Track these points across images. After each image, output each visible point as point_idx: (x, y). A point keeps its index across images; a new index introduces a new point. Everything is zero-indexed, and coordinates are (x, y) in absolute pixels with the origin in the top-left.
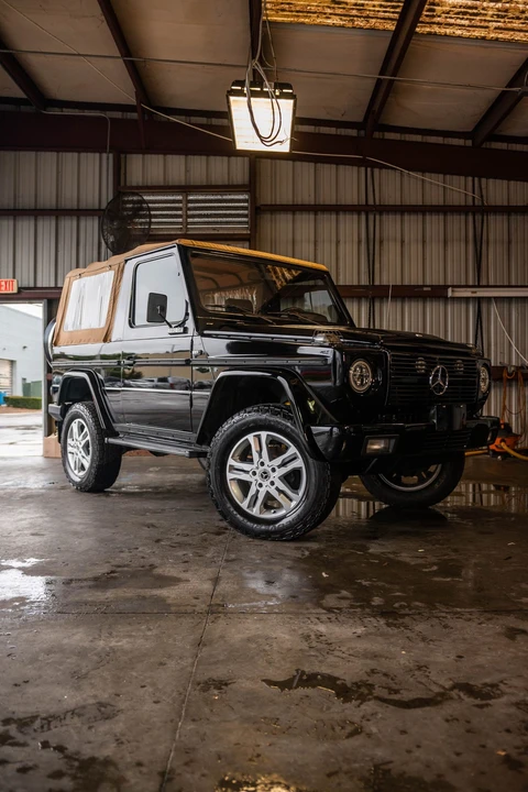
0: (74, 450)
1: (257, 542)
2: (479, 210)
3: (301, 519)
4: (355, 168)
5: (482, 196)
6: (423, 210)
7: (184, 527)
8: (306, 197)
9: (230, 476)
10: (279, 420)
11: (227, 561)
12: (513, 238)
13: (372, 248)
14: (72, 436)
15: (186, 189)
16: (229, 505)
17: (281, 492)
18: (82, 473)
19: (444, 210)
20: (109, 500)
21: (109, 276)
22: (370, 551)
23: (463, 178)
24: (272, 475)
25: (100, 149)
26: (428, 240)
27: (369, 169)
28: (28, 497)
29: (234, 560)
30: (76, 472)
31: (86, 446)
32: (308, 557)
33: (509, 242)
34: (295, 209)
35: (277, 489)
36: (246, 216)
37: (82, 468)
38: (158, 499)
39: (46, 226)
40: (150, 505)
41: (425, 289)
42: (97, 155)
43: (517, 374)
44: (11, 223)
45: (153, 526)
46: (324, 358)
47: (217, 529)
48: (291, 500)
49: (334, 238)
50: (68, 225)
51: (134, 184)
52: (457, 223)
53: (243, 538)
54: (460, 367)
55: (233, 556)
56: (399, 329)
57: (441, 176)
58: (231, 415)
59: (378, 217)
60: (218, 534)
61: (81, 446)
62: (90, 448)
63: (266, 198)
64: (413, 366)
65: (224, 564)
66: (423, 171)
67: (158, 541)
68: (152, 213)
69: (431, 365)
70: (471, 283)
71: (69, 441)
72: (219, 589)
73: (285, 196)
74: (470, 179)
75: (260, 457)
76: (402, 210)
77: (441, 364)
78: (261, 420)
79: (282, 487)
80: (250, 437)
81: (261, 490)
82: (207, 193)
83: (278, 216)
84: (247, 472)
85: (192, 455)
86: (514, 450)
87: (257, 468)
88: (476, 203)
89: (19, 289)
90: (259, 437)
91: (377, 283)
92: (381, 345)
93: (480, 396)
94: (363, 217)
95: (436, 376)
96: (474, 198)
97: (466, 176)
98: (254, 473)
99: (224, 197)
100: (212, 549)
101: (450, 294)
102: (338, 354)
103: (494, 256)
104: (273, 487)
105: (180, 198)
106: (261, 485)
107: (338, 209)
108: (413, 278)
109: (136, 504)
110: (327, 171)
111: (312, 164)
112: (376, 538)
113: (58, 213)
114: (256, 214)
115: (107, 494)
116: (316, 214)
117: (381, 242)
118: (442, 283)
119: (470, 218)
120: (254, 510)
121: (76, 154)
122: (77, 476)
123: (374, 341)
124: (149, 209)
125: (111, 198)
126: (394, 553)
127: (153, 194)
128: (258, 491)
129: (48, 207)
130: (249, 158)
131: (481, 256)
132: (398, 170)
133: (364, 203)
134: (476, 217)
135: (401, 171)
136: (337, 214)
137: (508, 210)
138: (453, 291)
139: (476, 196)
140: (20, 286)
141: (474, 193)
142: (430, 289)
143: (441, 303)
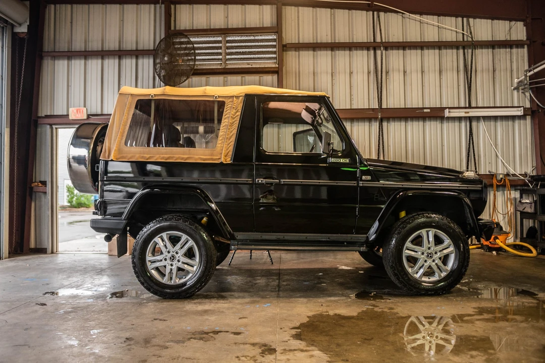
2: (468, 45)
4: (364, 13)
5: (471, 33)
6: (421, 46)
8: (325, 36)
12: (497, 67)
13: (379, 77)
15: (225, 31)
19: (440, 45)
23: (453, 19)
26: (426, 69)
27: (375, 13)
33: (494, 71)
34: (315, 47)
36: (274, 53)
39: (111, 64)
41: (425, 110)
42: (153, 6)
43: (504, 180)
44: (83, 62)
49: (348, 71)
50: (129, 63)
51: (182, 28)
52: (450, 56)
57: (436, 17)
59: (384, 52)
63: (290, 36)
66: (421, 14)
68: (197, 52)
70: (462, 105)
73: (307, 37)
74: (460, 19)
76: (404, 46)
82: (242, 35)
83: (301, 52)
86: (505, 244)
88: (465, 40)
89: (89, 116)
91: (384, 106)
94: (372, 52)
96: (463, 34)
97: (457, 16)
99: (256, 38)
101: (447, 113)
103: (481, 82)
105: (220, 39)
107: (350, 46)
108: (414, 101)
110: (342, 15)
111: (329, 10)
113: (120, 53)
114: (283, 51)
116: (332, 51)
117: (387, 73)
118: (438, 106)
119: (461, 51)
121: (135, 6)
124: (194, 49)
125: (163, 36)
127: (198, 36)
129: (112, 48)
130: (276, 6)
131: (471, 82)
132: (400, 12)
133: (372, 41)
134: (466, 50)
135: (403, 13)
136: (350, 49)
137: (493, 45)
138: (449, 112)
139: (465, 33)
140: (89, 113)
141: (463, 30)
142: (429, 110)
143: (438, 122)
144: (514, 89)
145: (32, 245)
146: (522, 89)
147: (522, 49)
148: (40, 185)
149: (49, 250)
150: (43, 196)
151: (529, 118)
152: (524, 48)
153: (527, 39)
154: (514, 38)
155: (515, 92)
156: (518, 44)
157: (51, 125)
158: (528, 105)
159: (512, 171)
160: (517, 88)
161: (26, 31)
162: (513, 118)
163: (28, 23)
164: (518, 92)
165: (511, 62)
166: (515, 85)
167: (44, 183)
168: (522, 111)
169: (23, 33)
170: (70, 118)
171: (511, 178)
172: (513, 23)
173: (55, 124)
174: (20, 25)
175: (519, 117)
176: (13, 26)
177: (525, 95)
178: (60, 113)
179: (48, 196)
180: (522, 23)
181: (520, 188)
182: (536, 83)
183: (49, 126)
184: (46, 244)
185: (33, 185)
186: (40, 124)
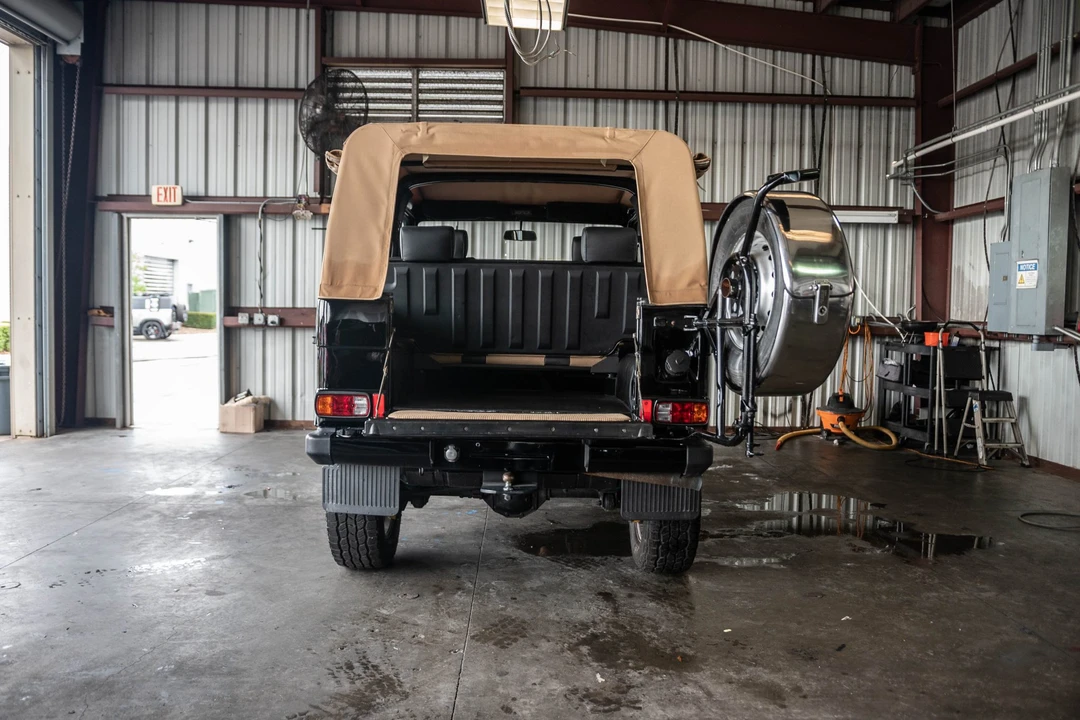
2: (820, 101)
4: (652, 39)
5: (824, 83)
6: (743, 99)
7: (412, 579)
8: (583, 79)
12: (864, 141)
15: (417, 63)
19: (772, 99)
23: (798, 56)
25: (297, 5)
26: (749, 139)
27: (671, 40)
33: (859, 146)
36: (500, 102)
39: (222, 110)
42: (293, 11)
43: (863, 326)
44: (173, 105)
50: (252, 110)
51: (345, 54)
52: (789, 118)
57: (769, 52)
59: (681, 107)
63: (529, 77)
66: (746, 45)
68: (370, 95)
73: (553, 77)
74: (809, 57)
76: (715, 98)
82: (445, 69)
83: (544, 104)
86: (853, 432)
88: (816, 92)
89: (186, 199)
94: (661, 107)
96: (813, 84)
97: (804, 53)
105: (408, 75)
107: (626, 95)
108: (726, 193)
110: (613, 41)
111: (592, 32)
113: (238, 92)
114: (514, 100)
116: (596, 102)
119: (808, 111)
121: (263, 9)
124: (365, 90)
125: (312, 78)
127: (371, 68)
129: (223, 83)
131: (820, 164)
132: (712, 43)
133: (663, 88)
134: (816, 110)
135: (715, 45)
136: (626, 102)
137: (859, 102)
139: (816, 82)
140: (185, 194)
141: (813, 78)
144: (891, 178)
145: (89, 414)
146: (903, 180)
147: (907, 113)
148: (103, 313)
149: (119, 423)
150: (106, 331)
151: (909, 227)
152: (909, 110)
153: (916, 95)
154: (894, 93)
155: (892, 184)
156: (900, 103)
157: (119, 213)
158: (910, 206)
159: (878, 312)
160: (896, 178)
161: (79, 53)
162: (886, 226)
163: (82, 41)
164: (896, 183)
165: (888, 133)
166: (892, 172)
167: (109, 311)
168: (897, 217)
169: (72, 56)
170: (154, 202)
171: (875, 324)
172: (895, 67)
173: (127, 212)
174: (68, 43)
175: (894, 226)
176: (55, 45)
177: (906, 188)
178: (133, 191)
179: (117, 332)
180: (909, 68)
181: (887, 340)
182: (924, 171)
183: (116, 215)
184: (113, 411)
185: (90, 313)
186: (101, 211)
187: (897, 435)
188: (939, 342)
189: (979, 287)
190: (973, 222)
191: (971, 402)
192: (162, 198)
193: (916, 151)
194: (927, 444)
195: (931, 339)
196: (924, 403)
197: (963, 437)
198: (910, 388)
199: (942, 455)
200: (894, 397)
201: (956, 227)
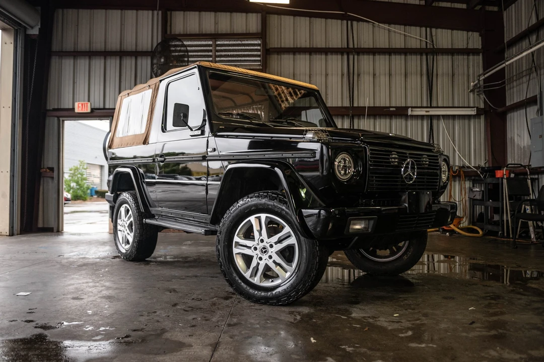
0: (121, 228)
1: (257, 306)
2: (430, 52)
3: (293, 287)
4: (339, 21)
5: (433, 41)
6: (389, 52)
7: (199, 292)
8: (304, 42)
9: (235, 251)
10: (276, 204)
11: (229, 325)
12: (456, 72)
13: (351, 79)
14: (120, 218)
15: (215, 36)
16: (235, 275)
17: (277, 264)
18: (128, 247)
19: (405, 52)
20: (147, 267)
21: (149, 93)
22: (353, 315)
23: (418, 28)
24: (270, 250)
25: (152, 8)
26: (393, 73)
27: (349, 22)
28: (85, 265)
29: (235, 325)
30: (123, 245)
31: (130, 225)
32: (300, 322)
33: (453, 75)
34: (295, 51)
35: (274, 262)
36: (259, 56)
37: (128, 242)
38: (184, 267)
39: (113, 63)
40: (176, 272)
41: (391, 109)
42: (150, 12)
43: (459, 172)
44: (87, 61)
45: (174, 291)
46: (313, 151)
47: (226, 294)
48: (286, 272)
49: (324, 73)
50: (129, 62)
51: (177, 33)
52: (414, 61)
53: (246, 303)
54: (426, 161)
55: (235, 320)
56: (372, 129)
57: (402, 27)
58: (237, 201)
59: (356, 57)
60: (226, 298)
61: (127, 225)
62: (133, 227)
63: (274, 43)
64: (388, 159)
65: (226, 328)
66: (389, 23)
67: (175, 305)
68: (190, 54)
69: (402, 158)
70: (425, 105)
71: (119, 221)
72: (216, 355)
73: (288, 43)
74: (424, 29)
75: (260, 235)
76: (374, 52)
77: (411, 158)
78: (261, 204)
79: (279, 260)
80: (252, 219)
81: (261, 262)
82: (230, 39)
83: (283, 56)
84: (249, 248)
85: (207, 233)
87: (258, 244)
88: (428, 47)
89: (93, 110)
90: (259, 218)
91: (355, 105)
92: (362, 141)
93: (442, 184)
94: (345, 57)
95: (406, 168)
96: (426, 42)
97: (421, 26)
98: (256, 249)
99: (243, 42)
100: (219, 313)
101: (410, 113)
102: (324, 147)
103: (442, 85)
104: (271, 261)
105: (210, 43)
106: (261, 259)
107: (326, 51)
108: (383, 101)
109: (167, 272)
110: (319, 23)
111: (308, 19)
112: (357, 303)
113: (121, 54)
114: (266, 54)
115: (148, 263)
116: (310, 55)
117: (359, 75)
118: (403, 105)
119: (424, 57)
120: (256, 279)
121: (135, 11)
122: (124, 248)
123: (355, 138)
124: (187, 51)
125: (160, 41)
126: (374, 317)
127: (191, 40)
128: (258, 264)
129: (114, 49)
130: (261, 14)
131: (432, 85)
132: (371, 22)
133: (346, 47)
134: (429, 57)
135: (373, 23)
136: (326, 54)
137: (452, 52)
138: (412, 111)
139: (428, 41)
140: (93, 107)
141: (426, 39)
142: (394, 109)
143: (403, 120)
144: (470, 92)
145: (40, 225)
146: (478, 92)
147: (478, 57)
148: (48, 171)
149: (55, 230)
150: (50, 180)
151: (482, 117)
152: (479, 55)
153: (482, 48)
154: (470, 46)
155: (471, 94)
156: (474, 52)
157: (58, 117)
158: (482, 106)
159: (467, 164)
160: (472, 91)
161: (38, 33)
162: (469, 117)
163: (39, 27)
164: (474, 94)
165: (468, 68)
166: (471, 88)
167: (52, 169)
168: (476, 111)
169: (34, 35)
170: (76, 111)
171: (466, 170)
172: (470, 33)
173: (62, 117)
174: (32, 28)
175: (474, 116)
176: (25, 29)
177: (480, 97)
178: (67, 107)
179: (56, 181)
180: (478, 33)
181: (473, 178)
182: (489, 86)
183: (56, 118)
184: (52, 224)
185: (42, 170)
186: (49, 116)
187: (482, 229)
188: (504, 175)
189: (524, 147)
190: (518, 112)
191: (525, 207)
192: (80, 109)
193: (484, 75)
194: (500, 232)
195: (499, 174)
196: (497, 210)
197: (521, 227)
198: (488, 202)
199: (509, 238)
200: (479, 209)
201: (509, 116)
